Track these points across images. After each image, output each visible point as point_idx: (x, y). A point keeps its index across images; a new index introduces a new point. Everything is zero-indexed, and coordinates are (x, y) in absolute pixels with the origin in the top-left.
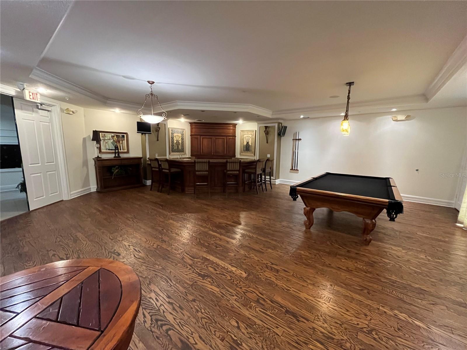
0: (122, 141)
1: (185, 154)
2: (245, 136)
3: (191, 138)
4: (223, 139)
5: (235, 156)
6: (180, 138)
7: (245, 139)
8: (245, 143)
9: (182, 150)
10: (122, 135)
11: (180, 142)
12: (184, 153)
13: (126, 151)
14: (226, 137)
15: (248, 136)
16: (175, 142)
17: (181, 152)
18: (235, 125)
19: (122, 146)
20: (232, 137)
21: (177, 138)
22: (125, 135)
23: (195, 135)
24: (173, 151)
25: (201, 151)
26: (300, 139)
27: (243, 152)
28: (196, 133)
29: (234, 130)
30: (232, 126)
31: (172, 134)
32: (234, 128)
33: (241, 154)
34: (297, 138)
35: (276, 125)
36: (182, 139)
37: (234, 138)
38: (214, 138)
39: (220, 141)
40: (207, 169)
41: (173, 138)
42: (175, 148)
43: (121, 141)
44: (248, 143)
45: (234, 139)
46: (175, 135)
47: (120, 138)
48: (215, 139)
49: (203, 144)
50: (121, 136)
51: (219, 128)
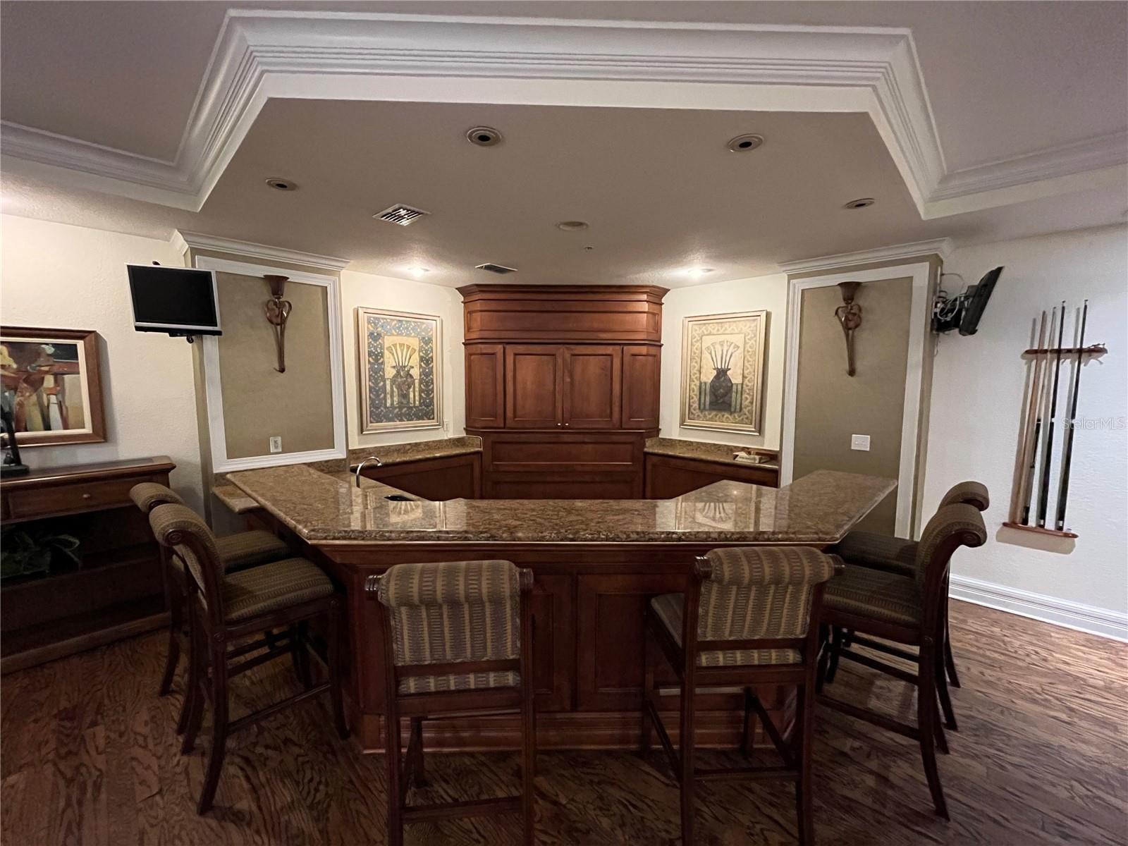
0: (58, 376)
1: (441, 424)
2: (707, 341)
3: (468, 356)
4: (609, 358)
5: (658, 431)
6: (416, 358)
7: (706, 355)
8: (709, 376)
9: (427, 410)
10: (54, 345)
11: (415, 373)
12: (434, 422)
13: (88, 430)
14: (618, 348)
15: (722, 344)
16: (390, 373)
17: (421, 418)
18: (657, 295)
19: (60, 405)
20: (644, 350)
21: (402, 357)
22: (80, 345)
23: (485, 341)
24: (377, 417)
25: (510, 414)
26: (1097, 351)
27: (697, 412)
28: (486, 334)
29: (654, 314)
30: (644, 297)
31: (375, 337)
32: (654, 308)
33: (688, 422)
34: (1068, 344)
35: (920, 275)
36: (427, 360)
37: (653, 350)
38: (564, 353)
39: (593, 367)
40: (510, 651)
41: (376, 357)
42: (392, 400)
43: (49, 381)
44: (722, 373)
45: (654, 356)
46: (388, 341)
47: (42, 360)
48: (568, 356)
49: (519, 378)
50: (50, 350)
51: (588, 306)
